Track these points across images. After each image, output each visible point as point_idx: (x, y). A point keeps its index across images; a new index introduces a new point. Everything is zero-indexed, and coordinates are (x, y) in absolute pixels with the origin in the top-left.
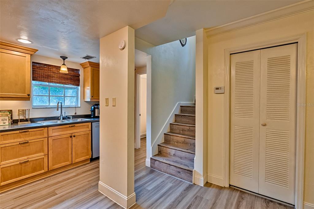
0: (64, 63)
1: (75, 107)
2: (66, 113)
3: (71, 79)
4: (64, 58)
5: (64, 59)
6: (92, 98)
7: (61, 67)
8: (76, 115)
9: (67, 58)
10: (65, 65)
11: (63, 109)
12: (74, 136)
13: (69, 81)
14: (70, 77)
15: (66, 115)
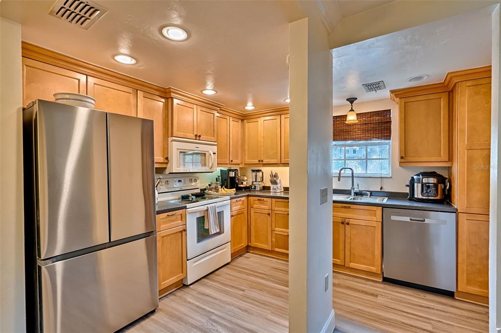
0: (352, 108)
1: (381, 178)
2: (361, 186)
3: (374, 130)
4: (351, 100)
5: (352, 102)
6: (402, 161)
7: (347, 115)
8: (382, 190)
9: (356, 99)
10: (353, 111)
11: (354, 178)
12: (348, 224)
13: (371, 134)
14: (372, 126)
15: (361, 189)
